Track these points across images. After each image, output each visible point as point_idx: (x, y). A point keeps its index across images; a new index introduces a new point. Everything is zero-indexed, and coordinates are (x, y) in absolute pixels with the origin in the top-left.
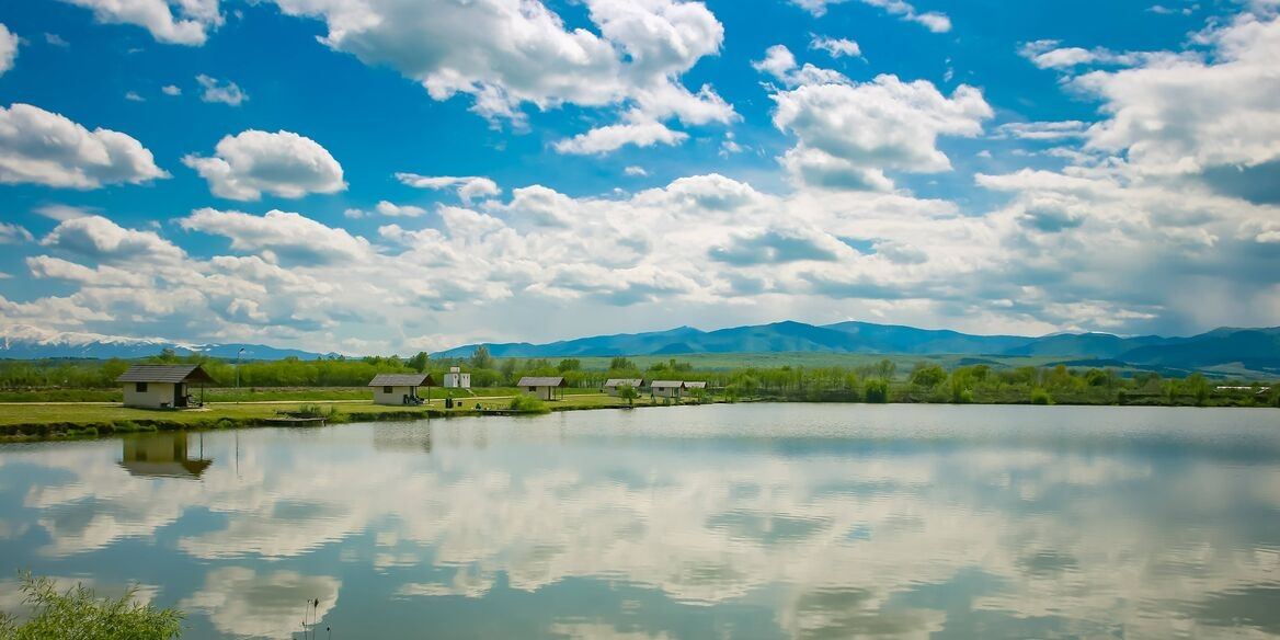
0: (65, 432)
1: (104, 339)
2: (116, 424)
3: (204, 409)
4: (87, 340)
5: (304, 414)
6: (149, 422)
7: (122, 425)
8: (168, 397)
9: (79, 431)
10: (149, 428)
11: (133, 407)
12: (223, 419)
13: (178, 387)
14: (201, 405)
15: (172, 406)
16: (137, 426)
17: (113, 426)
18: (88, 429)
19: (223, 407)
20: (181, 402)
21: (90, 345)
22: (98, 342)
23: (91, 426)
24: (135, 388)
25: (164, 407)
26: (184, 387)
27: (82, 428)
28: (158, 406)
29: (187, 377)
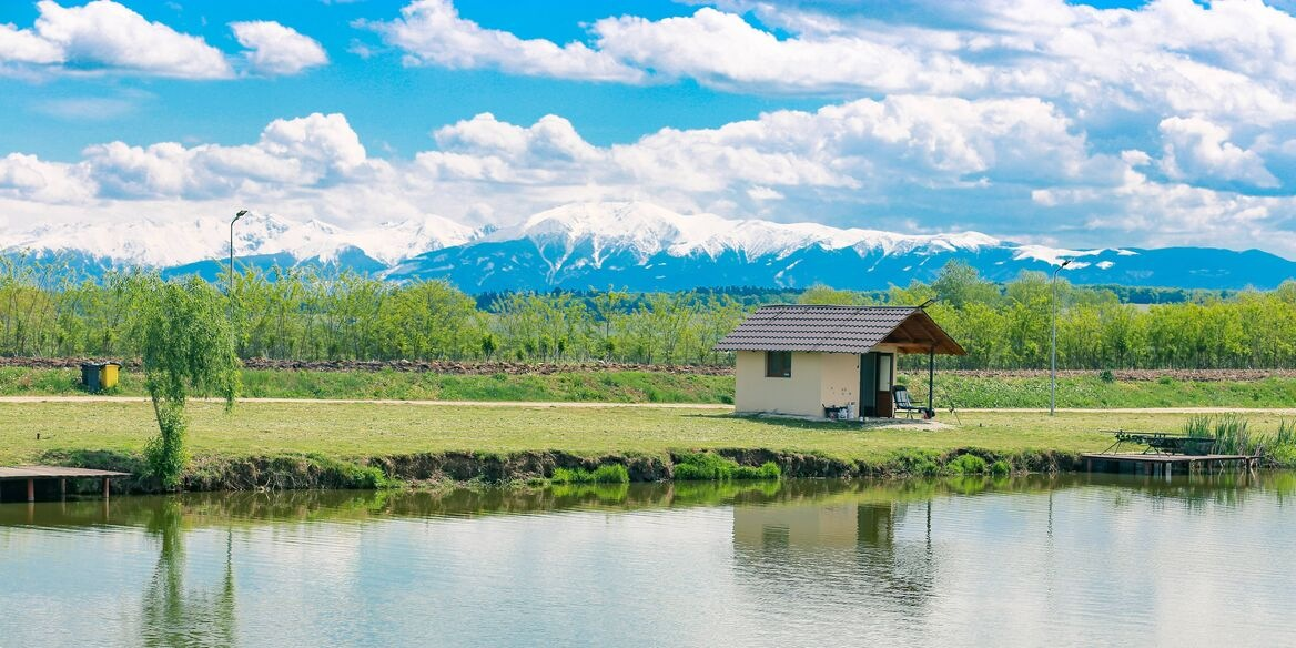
0: (549, 475)
1: (837, 239)
2: (675, 459)
3: (934, 425)
4: (790, 240)
5: (1197, 442)
6: (764, 455)
7: (692, 461)
8: (844, 390)
9: (582, 473)
10: (762, 470)
11: (755, 417)
12: (961, 452)
13: (871, 364)
14: (930, 414)
15: (854, 414)
16: (729, 465)
17: (668, 463)
18: (606, 470)
19: (987, 422)
20: (877, 405)
21: (799, 253)
22: (816, 246)
23: (612, 460)
24: (760, 365)
25: (832, 418)
26: (885, 364)
27: (590, 467)
28: (818, 415)
29: (890, 338)
